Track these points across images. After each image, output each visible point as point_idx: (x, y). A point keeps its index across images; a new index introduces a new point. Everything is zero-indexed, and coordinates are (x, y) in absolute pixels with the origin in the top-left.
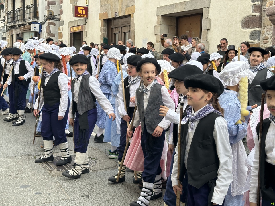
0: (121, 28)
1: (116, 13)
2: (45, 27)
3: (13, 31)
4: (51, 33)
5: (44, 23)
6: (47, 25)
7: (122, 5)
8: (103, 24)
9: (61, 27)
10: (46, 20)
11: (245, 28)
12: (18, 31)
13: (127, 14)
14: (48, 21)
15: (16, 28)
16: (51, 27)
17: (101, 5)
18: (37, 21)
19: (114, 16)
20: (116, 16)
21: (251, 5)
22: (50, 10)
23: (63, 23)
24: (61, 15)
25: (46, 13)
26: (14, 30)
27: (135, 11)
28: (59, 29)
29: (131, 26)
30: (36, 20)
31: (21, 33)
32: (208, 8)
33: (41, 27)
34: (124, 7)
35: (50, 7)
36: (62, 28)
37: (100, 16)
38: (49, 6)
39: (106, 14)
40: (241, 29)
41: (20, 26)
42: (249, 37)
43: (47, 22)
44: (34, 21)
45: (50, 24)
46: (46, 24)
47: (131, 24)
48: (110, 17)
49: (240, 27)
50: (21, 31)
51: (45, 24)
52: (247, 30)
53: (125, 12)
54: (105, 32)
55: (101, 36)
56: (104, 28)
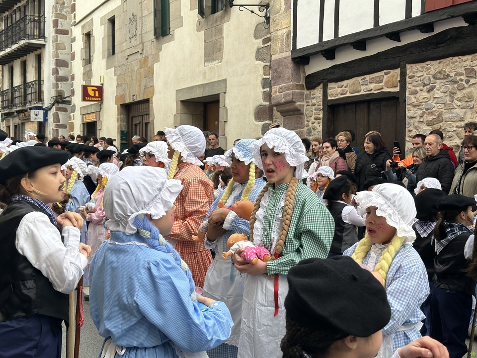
0: (141, 117)
1: (134, 96)
2: (52, 114)
3: (9, 120)
4: (61, 123)
5: (50, 109)
6: (55, 112)
7: (140, 86)
8: (120, 111)
9: (72, 114)
10: (53, 105)
11: (258, 120)
12: (17, 121)
13: (145, 98)
14: (56, 105)
15: (13, 116)
16: (61, 115)
17: (118, 84)
18: (41, 105)
19: (131, 101)
20: (134, 100)
21: (261, 92)
22: (60, 89)
23: (75, 109)
24: (72, 97)
25: (53, 94)
26: (11, 119)
27: (153, 94)
28: (70, 117)
29: (150, 115)
30: (39, 105)
31: (20, 123)
32: (225, 93)
33: (46, 115)
34: (143, 88)
35: (60, 85)
36: (74, 116)
37: (117, 99)
38: (57, 84)
39: (122, 97)
40: (254, 121)
41: (19, 112)
42: (261, 132)
43: (54, 107)
44: (37, 105)
45: (58, 109)
46: (54, 110)
47: (150, 112)
48: (127, 101)
49: (253, 118)
50: (20, 120)
51: (52, 110)
52: (260, 123)
53: (144, 95)
54: (123, 122)
55: (118, 128)
56: (122, 116)
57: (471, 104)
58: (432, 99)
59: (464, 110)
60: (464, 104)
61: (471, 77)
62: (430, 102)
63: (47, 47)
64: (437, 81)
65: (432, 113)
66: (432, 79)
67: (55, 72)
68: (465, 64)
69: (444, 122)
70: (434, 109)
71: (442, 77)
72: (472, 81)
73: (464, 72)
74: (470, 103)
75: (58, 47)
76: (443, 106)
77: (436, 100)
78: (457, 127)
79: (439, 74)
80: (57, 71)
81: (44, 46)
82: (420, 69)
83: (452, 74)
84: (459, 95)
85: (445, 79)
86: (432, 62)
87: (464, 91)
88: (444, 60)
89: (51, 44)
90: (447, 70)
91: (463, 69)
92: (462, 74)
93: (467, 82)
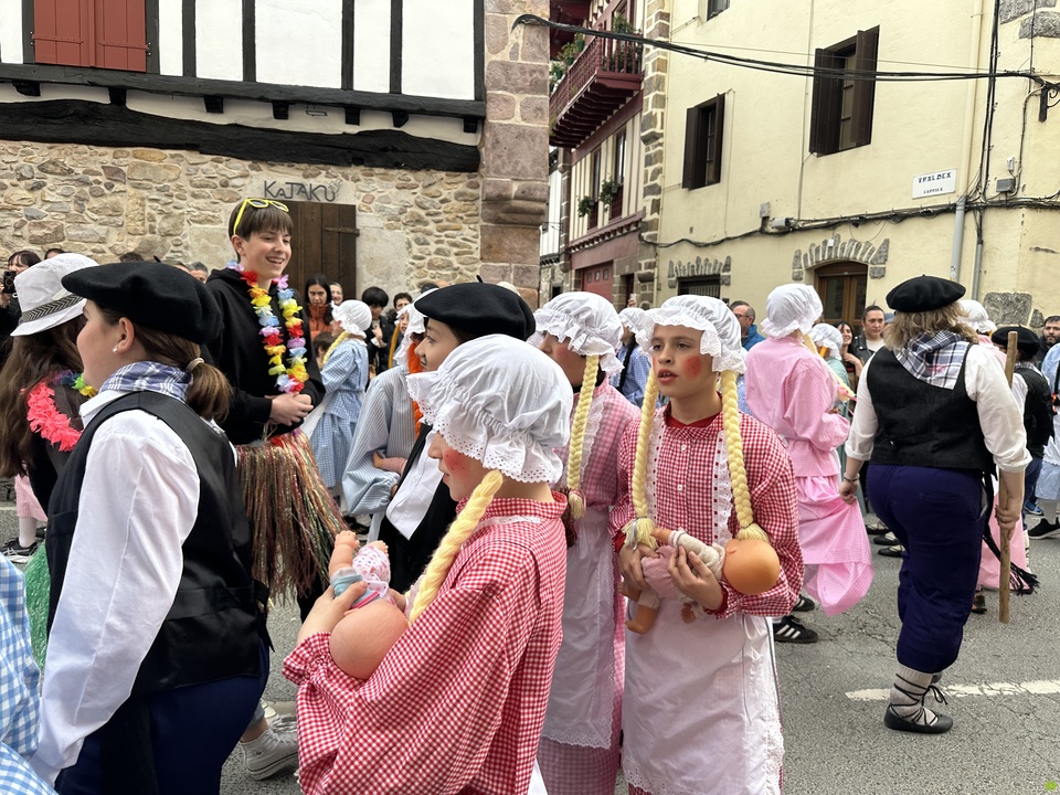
57: (119, 220)
58: (40, 203)
59: (106, 227)
60: (106, 219)
61: (116, 180)
62: (34, 207)
64: (48, 175)
65: (42, 225)
66: (36, 171)
68: (102, 159)
69: (66, 241)
70: (45, 219)
71: (59, 171)
72: (118, 187)
73: (102, 171)
74: (115, 218)
76: (64, 216)
77: (49, 205)
78: (93, 251)
79: (52, 166)
82: (10, 151)
83: (79, 171)
84: (95, 203)
85: (64, 175)
86: (35, 144)
87: (104, 200)
88: (61, 146)
90: (68, 162)
91: (99, 166)
92: (99, 174)
93: (109, 187)
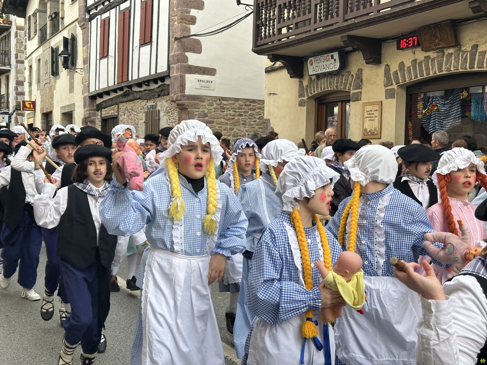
1: (47, 108)
2: (13, 117)
5: (13, 114)
8: (42, 117)
10: (14, 111)
13: (51, 110)
16: (19, 118)
17: (41, 101)
18: (8, 111)
22: (19, 100)
25: (15, 104)
27: (54, 109)
32: (74, 110)
33: (10, 118)
34: (50, 104)
35: (19, 98)
38: (17, 97)
39: (43, 108)
43: (15, 113)
44: (5, 111)
45: (18, 114)
46: (15, 115)
48: (45, 112)
53: (50, 108)
56: (43, 120)
63: (11, 71)
67: (16, 89)
75: (18, 72)
80: (17, 88)
81: (10, 70)
89: (14, 70)
